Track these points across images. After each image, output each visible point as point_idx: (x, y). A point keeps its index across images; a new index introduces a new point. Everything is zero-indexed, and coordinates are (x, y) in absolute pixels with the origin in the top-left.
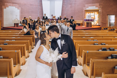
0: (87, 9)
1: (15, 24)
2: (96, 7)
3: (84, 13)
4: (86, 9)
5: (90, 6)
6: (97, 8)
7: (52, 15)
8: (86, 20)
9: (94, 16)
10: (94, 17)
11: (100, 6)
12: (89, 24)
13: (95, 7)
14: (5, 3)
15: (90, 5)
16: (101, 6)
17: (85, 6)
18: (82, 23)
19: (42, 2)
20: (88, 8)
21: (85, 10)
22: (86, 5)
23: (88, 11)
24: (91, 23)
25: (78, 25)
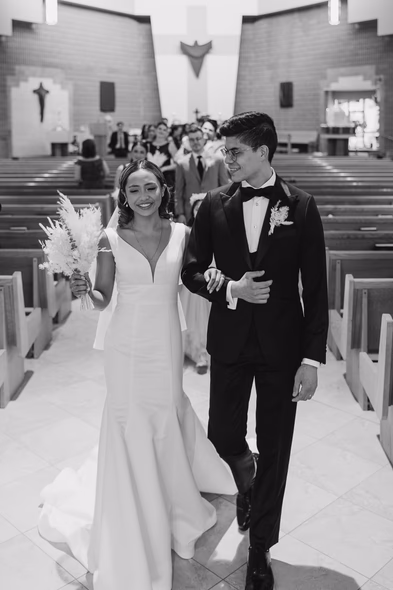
0: (334, 87)
1: (54, 145)
2: (365, 79)
3: (322, 101)
4: (328, 86)
5: (343, 75)
6: (368, 85)
7: (197, 112)
8: (327, 130)
9: (361, 115)
10: (364, 117)
11: (378, 77)
12: (340, 145)
13: (360, 78)
14: (17, 68)
15: (343, 70)
16: (382, 77)
17: (324, 77)
18: (312, 143)
19: (153, 57)
20: (336, 81)
21: (327, 92)
22: (330, 72)
23: (337, 95)
24: (346, 141)
25: (296, 150)
